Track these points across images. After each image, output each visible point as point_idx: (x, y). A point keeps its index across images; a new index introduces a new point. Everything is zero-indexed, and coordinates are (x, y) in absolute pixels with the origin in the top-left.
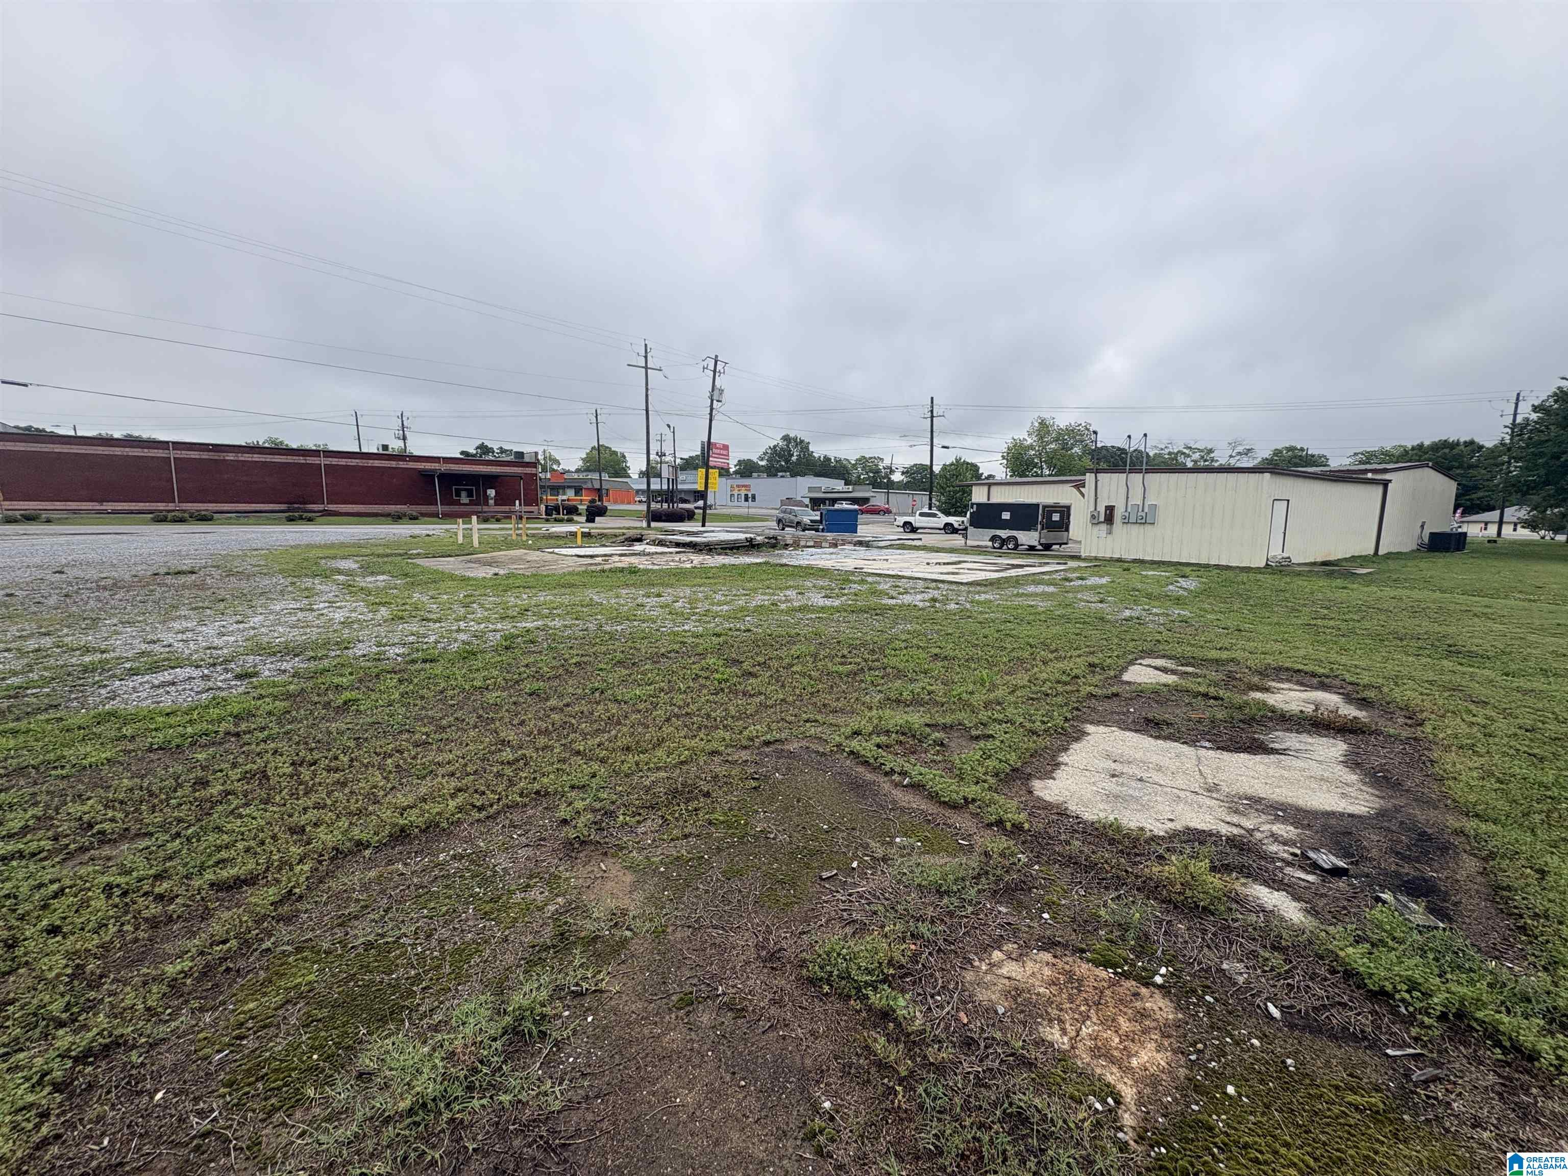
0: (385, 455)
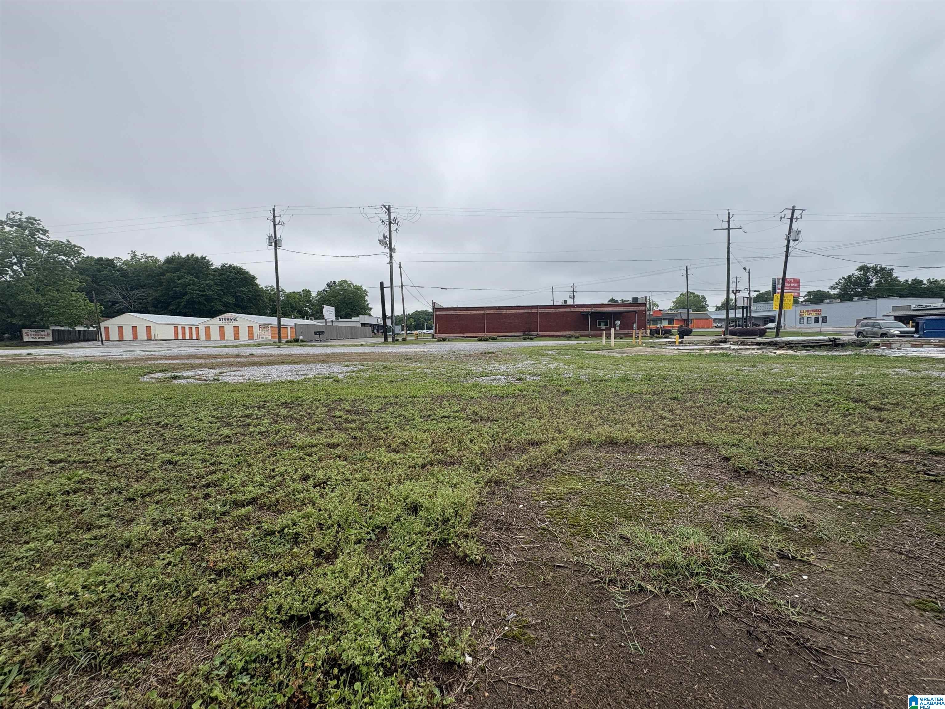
0: (565, 306)
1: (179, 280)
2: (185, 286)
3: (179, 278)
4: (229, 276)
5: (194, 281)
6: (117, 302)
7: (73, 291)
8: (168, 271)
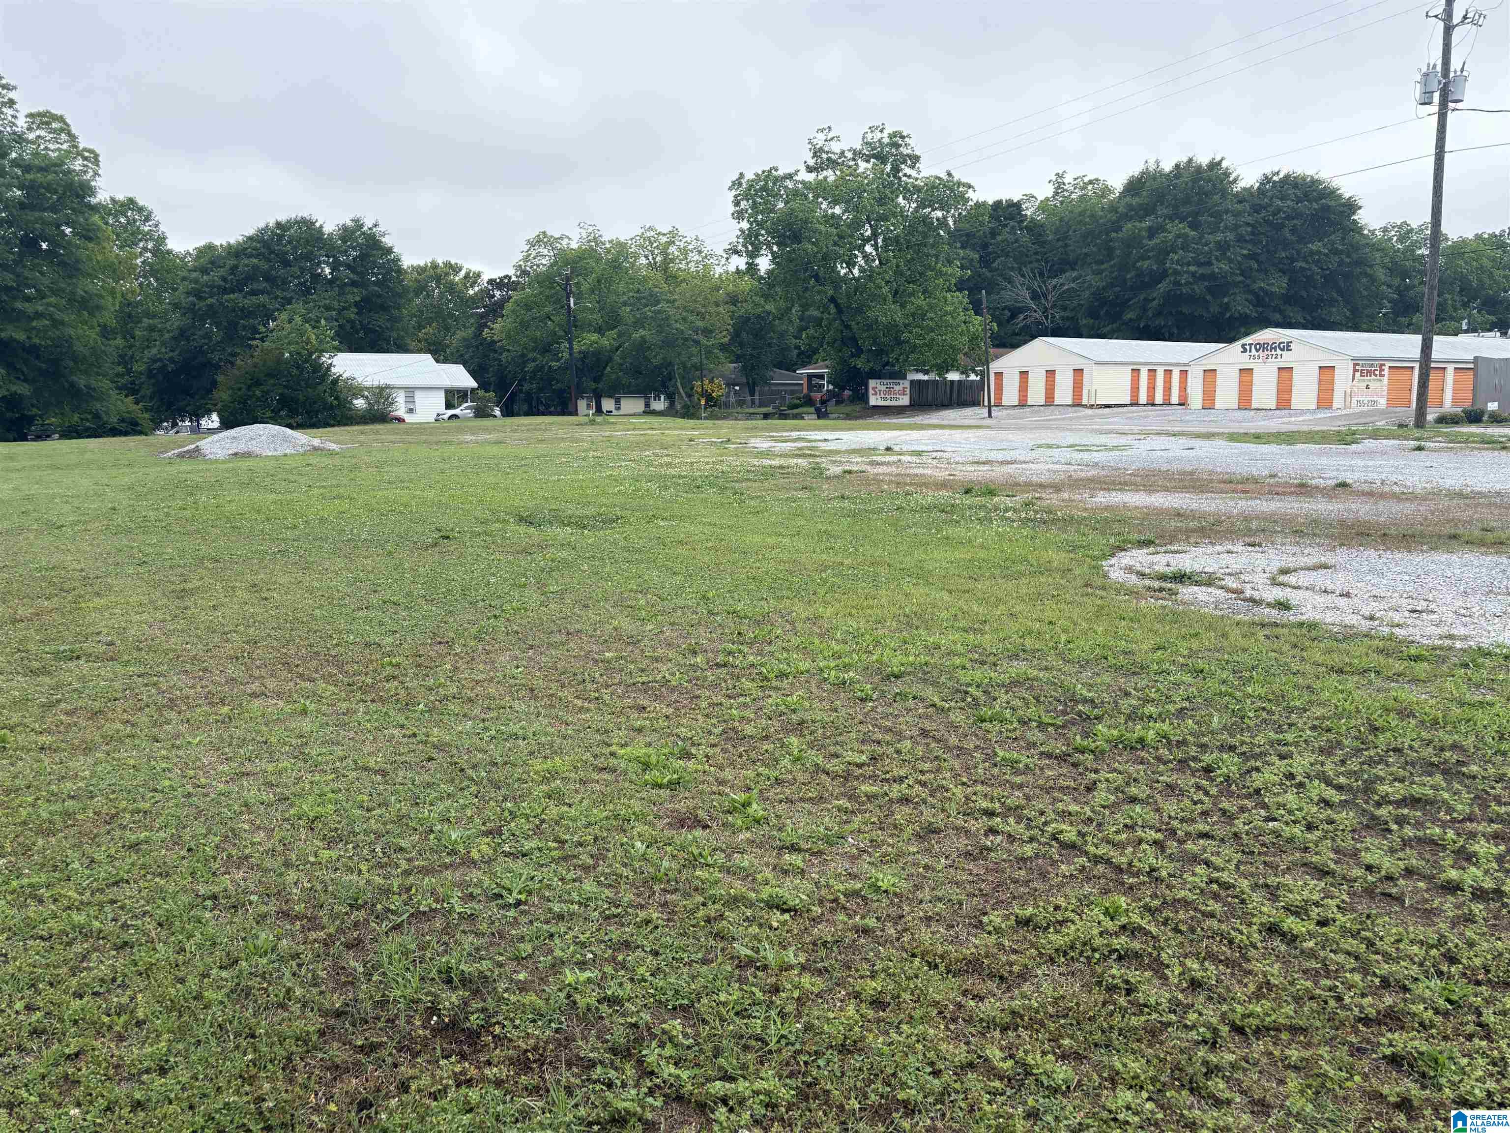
1: (1151, 237)
2: (1164, 252)
3: (1152, 232)
4: (1279, 210)
5: (1186, 236)
6: (1021, 310)
7: (949, 290)
8: (1126, 217)
